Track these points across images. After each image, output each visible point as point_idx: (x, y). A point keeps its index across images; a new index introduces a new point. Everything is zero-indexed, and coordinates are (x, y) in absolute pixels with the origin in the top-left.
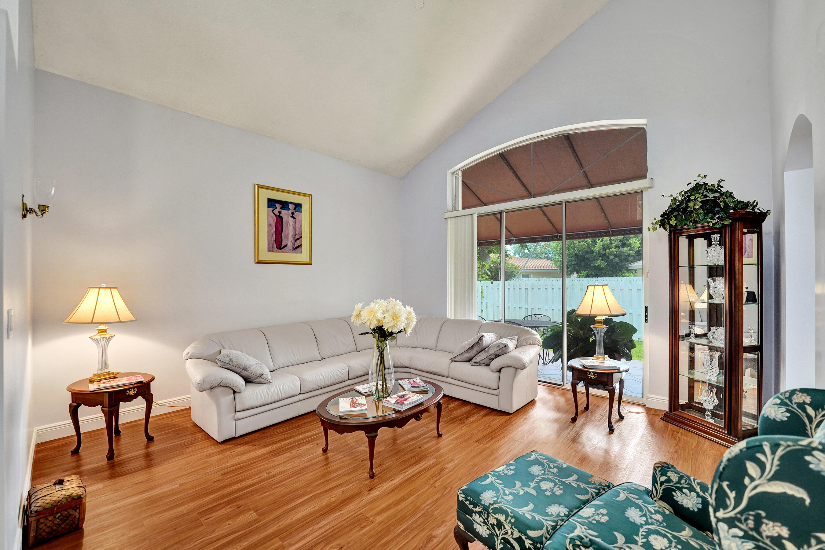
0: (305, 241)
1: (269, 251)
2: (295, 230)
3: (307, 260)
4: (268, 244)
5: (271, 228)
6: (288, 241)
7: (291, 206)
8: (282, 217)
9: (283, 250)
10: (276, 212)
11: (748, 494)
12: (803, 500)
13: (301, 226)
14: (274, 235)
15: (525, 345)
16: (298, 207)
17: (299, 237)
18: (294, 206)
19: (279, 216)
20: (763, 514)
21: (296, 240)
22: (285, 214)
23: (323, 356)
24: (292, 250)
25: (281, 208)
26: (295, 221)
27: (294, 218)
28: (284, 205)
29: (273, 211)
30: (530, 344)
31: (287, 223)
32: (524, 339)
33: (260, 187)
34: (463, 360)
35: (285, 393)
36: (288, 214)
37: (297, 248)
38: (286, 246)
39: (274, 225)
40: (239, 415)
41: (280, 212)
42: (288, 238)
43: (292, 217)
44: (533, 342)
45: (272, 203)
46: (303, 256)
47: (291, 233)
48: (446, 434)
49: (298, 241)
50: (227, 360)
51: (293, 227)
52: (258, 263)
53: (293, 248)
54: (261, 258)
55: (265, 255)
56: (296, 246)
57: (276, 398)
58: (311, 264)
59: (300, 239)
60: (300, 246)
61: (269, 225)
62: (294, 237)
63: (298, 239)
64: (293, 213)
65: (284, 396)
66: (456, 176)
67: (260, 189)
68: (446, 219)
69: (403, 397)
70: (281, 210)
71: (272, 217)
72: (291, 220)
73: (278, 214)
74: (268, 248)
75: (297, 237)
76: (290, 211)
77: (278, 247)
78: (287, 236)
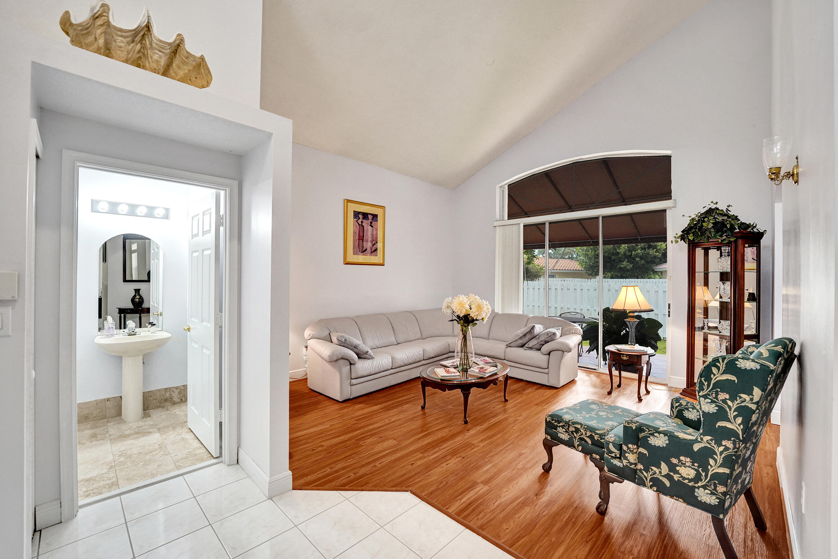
2: (373, 237)
3: (381, 261)
6: (368, 245)
7: (370, 217)
10: (360, 222)
11: (713, 382)
12: (735, 381)
14: (358, 241)
15: (568, 334)
16: (375, 216)
18: (372, 217)
19: (362, 225)
20: (719, 390)
22: (366, 223)
23: (398, 342)
24: (370, 253)
25: (363, 218)
26: (373, 230)
27: (372, 227)
28: (365, 216)
29: (357, 221)
30: (573, 333)
31: (367, 230)
32: (567, 330)
33: (349, 201)
34: (517, 346)
35: (383, 367)
36: (368, 224)
38: (366, 250)
39: (358, 232)
40: (354, 381)
41: (362, 222)
43: (371, 226)
44: (575, 332)
45: (356, 214)
47: (370, 238)
48: (510, 400)
49: (375, 246)
51: (371, 234)
52: (346, 264)
53: (371, 251)
54: (349, 260)
55: (352, 258)
56: (373, 250)
57: (377, 370)
58: (384, 265)
61: (354, 233)
62: (371, 242)
64: (371, 223)
65: (382, 369)
66: (503, 189)
67: (348, 204)
68: (495, 227)
69: (483, 369)
70: (363, 220)
72: (370, 228)
76: (370, 221)
77: (361, 251)
78: (367, 241)
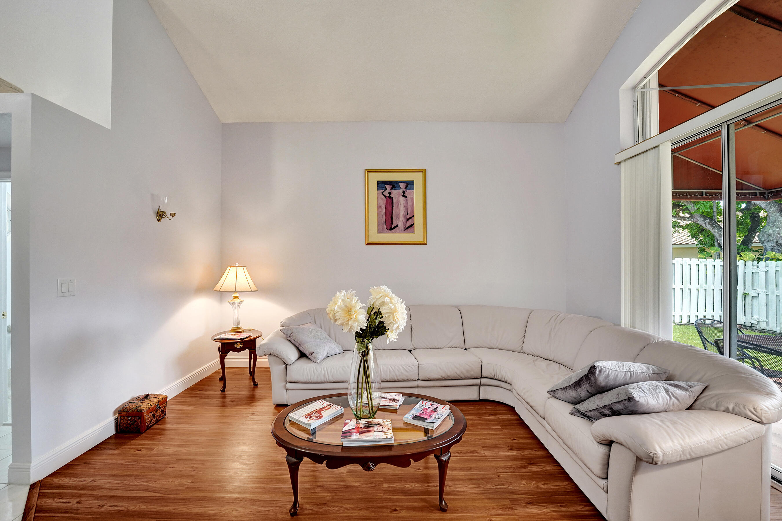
0: (418, 220)
1: (379, 232)
2: (407, 209)
3: (421, 240)
4: (378, 226)
5: (381, 210)
6: (400, 221)
7: (402, 185)
8: (392, 198)
9: (394, 231)
10: (386, 193)
13: (413, 204)
14: (384, 216)
15: (711, 409)
16: (409, 184)
17: (411, 216)
18: (405, 184)
19: (390, 197)
21: (408, 220)
22: (395, 194)
23: (415, 346)
24: (403, 230)
25: (392, 189)
26: (407, 200)
27: (406, 197)
28: (394, 185)
29: (382, 193)
31: (398, 202)
33: (369, 171)
35: (332, 376)
36: (399, 194)
37: (409, 227)
38: (397, 226)
39: (384, 206)
40: (289, 386)
41: (390, 193)
42: (399, 218)
43: (404, 196)
45: (381, 185)
46: (416, 236)
47: (402, 212)
49: (410, 220)
50: (290, 332)
51: (405, 206)
52: (368, 244)
53: (404, 228)
54: (371, 240)
55: (376, 237)
56: (407, 226)
57: (323, 379)
58: (425, 244)
59: (412, 218)
60: (412, 225)
61: (379, 207)
62: (405, 216)
63: (410, 218)
64: (404, 192)
65: (331, 379)
67: (370, 174)
70: (391, 191)
71: (382, 199)
72: (402, 199)
73: (388, 195)
74: (378, 230)
75: (408, 217)
76: (401, 191)
77: (389, 228)
78: (398, 216)
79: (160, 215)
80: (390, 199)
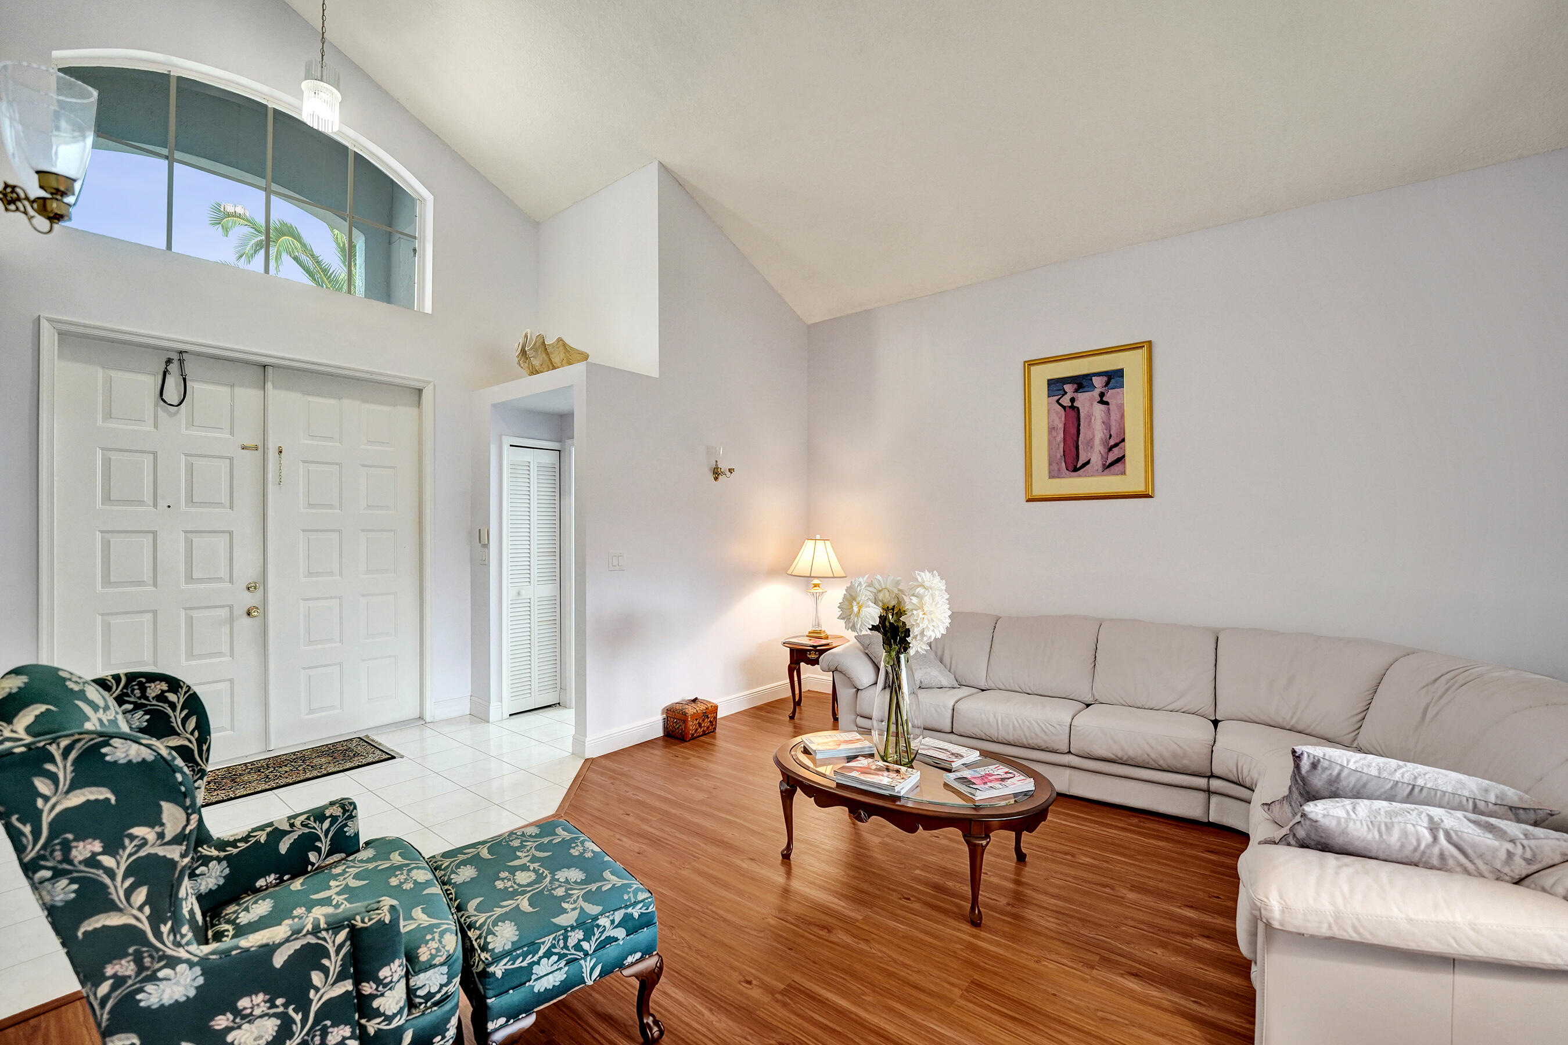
0: (1134, 449)
1: (1052, 476)
2: (1108, 428)
3: (1140, 488)
4: (1050, 464)
5: (1055, 434)
6: (1094, 452)
7: (1098, 382)
8: (1078, 408)
9: (1081, 472)
10: (1066, 401)
13: (1122, 416)
14: (1062, 445)
16: (1114, 378)
17: (1118, 441)
18: (1105, 379)
19: (1072, 407)
21: (1110, 449)
22: (1085, 401)
23: (1097, 697)
24: (1101, 469)
25: (1076, 391)
26: (1109, 410)
27: (1107, 403)
28: (1082, 382)
29: (1058, 401)
31: (1089, 416)
33: (1033, 363)
36: (1091, 400)
37: (1115, 463)
38: (1088, 462)
39: (1061, 426)
41: (1073, 400)
42: (1092, 447)
43: (1102, 402)
45: (1055, 386)
46: (1130, 480)
47: (1099, 434)
49: (1116, 450)
51: (1103, 423)
52: (1030, 500)
53: (1104, 465)
54: (1037, 492)
55: (1044, 485)
56: (1109, 461)
58: (1151, 497)
59: (1121, 445)
60: (1121, 459)
61: (1052, 429)
62: (1105, 442)
63: (1116, 445)
64: (1102, 395)
67: (1032, 368)
70: (1075, 395)
71: (1057, 413)
72: (1099, 409)
73: (1070, 405)
74: (1050, 472)
75: (1112, 442)
76: (1096, 393)
77: (1071, 467)
78: (1090, 443)
79: (716, 473)
80: (1073, 410)
